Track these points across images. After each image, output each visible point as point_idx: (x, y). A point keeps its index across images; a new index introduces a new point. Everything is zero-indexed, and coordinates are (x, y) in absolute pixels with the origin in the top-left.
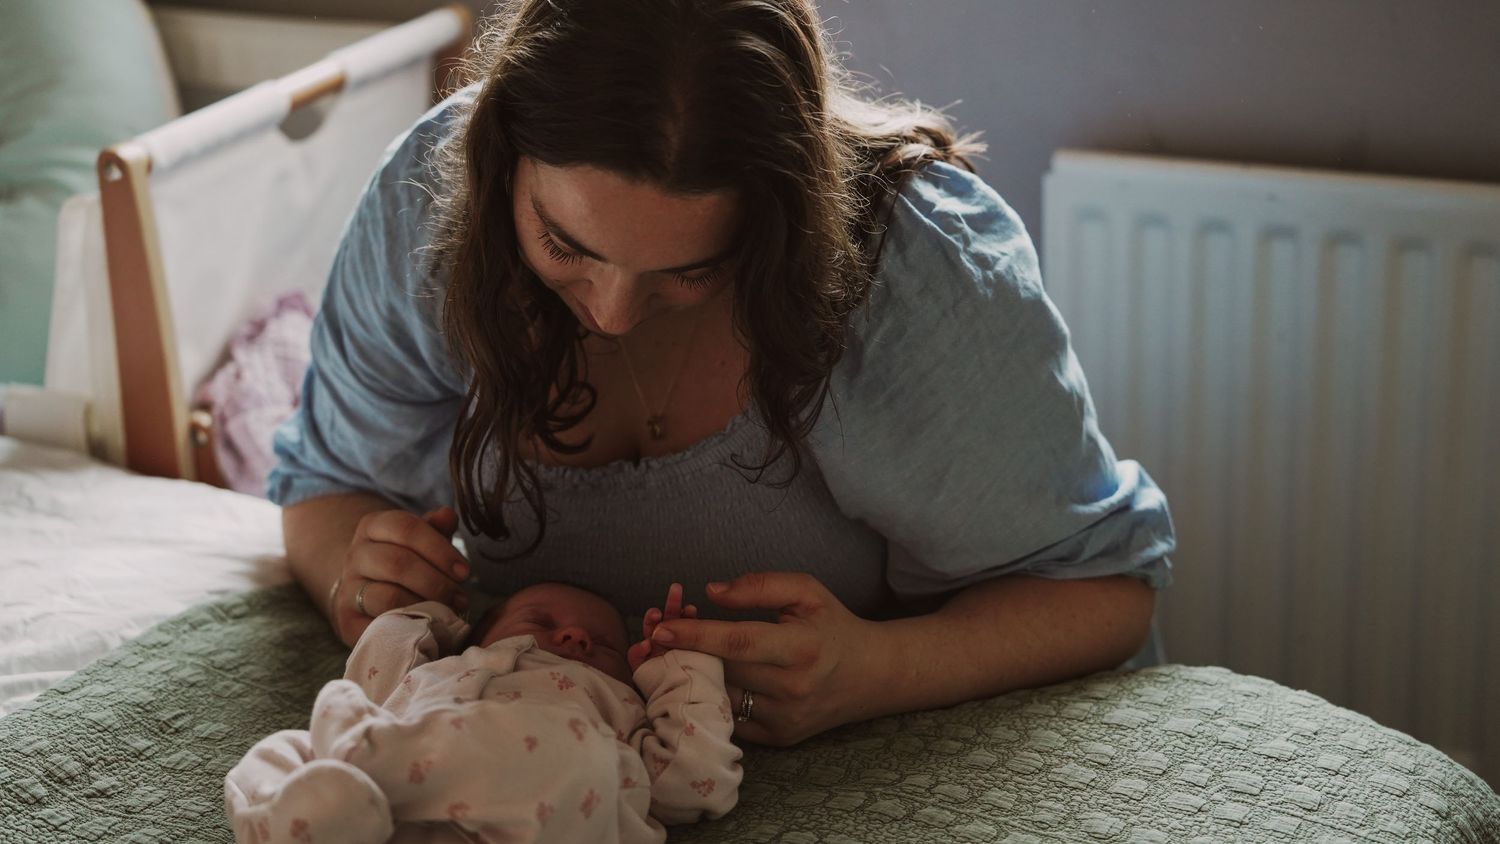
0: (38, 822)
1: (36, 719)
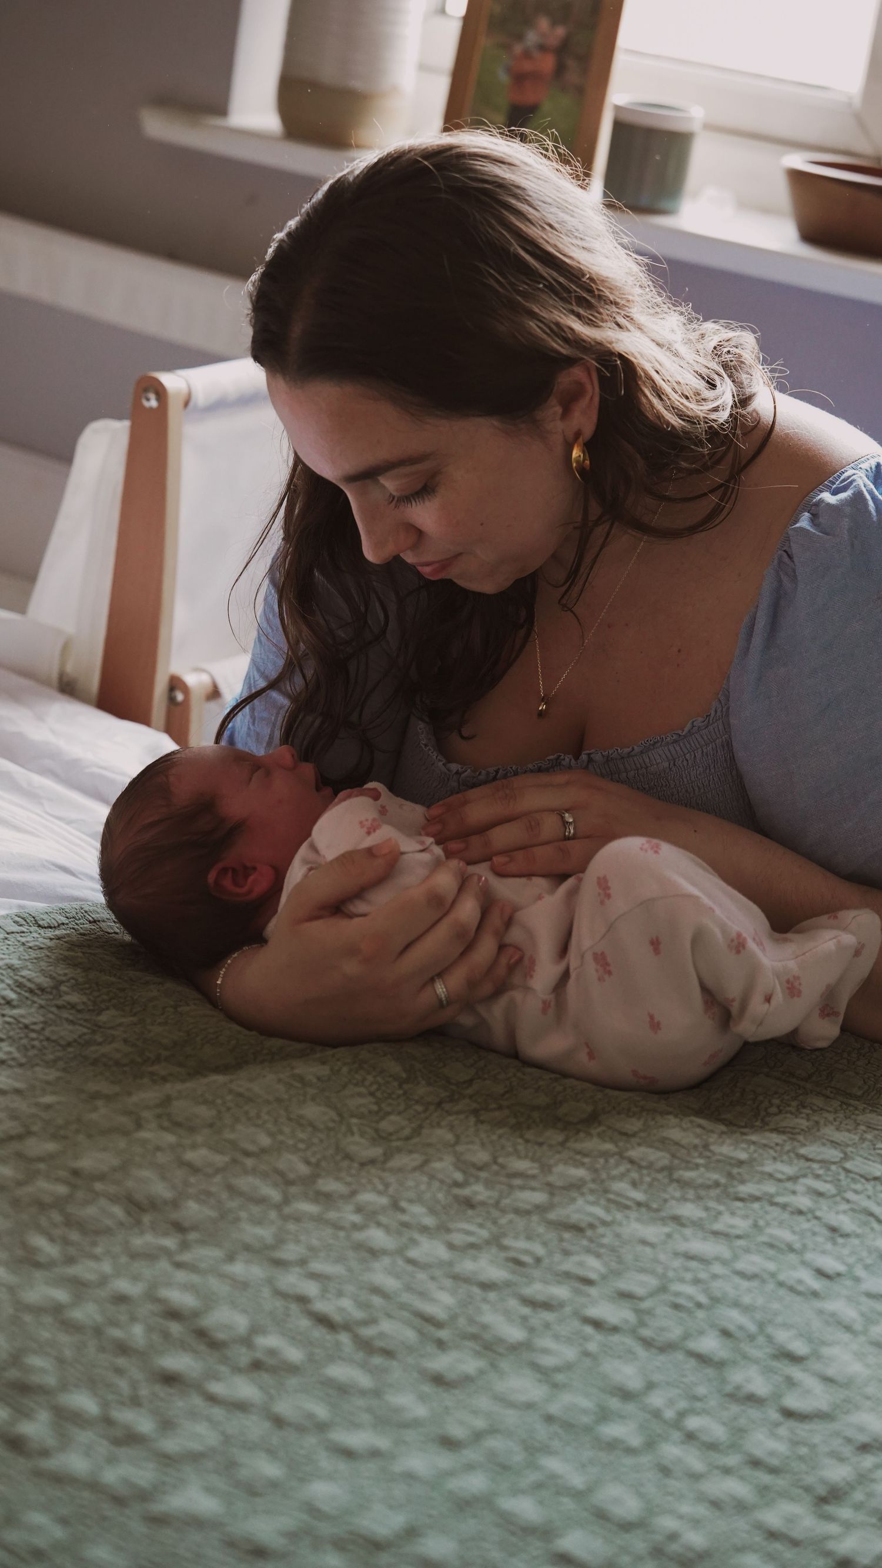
0: (7, 1019)
1: (9, 943)
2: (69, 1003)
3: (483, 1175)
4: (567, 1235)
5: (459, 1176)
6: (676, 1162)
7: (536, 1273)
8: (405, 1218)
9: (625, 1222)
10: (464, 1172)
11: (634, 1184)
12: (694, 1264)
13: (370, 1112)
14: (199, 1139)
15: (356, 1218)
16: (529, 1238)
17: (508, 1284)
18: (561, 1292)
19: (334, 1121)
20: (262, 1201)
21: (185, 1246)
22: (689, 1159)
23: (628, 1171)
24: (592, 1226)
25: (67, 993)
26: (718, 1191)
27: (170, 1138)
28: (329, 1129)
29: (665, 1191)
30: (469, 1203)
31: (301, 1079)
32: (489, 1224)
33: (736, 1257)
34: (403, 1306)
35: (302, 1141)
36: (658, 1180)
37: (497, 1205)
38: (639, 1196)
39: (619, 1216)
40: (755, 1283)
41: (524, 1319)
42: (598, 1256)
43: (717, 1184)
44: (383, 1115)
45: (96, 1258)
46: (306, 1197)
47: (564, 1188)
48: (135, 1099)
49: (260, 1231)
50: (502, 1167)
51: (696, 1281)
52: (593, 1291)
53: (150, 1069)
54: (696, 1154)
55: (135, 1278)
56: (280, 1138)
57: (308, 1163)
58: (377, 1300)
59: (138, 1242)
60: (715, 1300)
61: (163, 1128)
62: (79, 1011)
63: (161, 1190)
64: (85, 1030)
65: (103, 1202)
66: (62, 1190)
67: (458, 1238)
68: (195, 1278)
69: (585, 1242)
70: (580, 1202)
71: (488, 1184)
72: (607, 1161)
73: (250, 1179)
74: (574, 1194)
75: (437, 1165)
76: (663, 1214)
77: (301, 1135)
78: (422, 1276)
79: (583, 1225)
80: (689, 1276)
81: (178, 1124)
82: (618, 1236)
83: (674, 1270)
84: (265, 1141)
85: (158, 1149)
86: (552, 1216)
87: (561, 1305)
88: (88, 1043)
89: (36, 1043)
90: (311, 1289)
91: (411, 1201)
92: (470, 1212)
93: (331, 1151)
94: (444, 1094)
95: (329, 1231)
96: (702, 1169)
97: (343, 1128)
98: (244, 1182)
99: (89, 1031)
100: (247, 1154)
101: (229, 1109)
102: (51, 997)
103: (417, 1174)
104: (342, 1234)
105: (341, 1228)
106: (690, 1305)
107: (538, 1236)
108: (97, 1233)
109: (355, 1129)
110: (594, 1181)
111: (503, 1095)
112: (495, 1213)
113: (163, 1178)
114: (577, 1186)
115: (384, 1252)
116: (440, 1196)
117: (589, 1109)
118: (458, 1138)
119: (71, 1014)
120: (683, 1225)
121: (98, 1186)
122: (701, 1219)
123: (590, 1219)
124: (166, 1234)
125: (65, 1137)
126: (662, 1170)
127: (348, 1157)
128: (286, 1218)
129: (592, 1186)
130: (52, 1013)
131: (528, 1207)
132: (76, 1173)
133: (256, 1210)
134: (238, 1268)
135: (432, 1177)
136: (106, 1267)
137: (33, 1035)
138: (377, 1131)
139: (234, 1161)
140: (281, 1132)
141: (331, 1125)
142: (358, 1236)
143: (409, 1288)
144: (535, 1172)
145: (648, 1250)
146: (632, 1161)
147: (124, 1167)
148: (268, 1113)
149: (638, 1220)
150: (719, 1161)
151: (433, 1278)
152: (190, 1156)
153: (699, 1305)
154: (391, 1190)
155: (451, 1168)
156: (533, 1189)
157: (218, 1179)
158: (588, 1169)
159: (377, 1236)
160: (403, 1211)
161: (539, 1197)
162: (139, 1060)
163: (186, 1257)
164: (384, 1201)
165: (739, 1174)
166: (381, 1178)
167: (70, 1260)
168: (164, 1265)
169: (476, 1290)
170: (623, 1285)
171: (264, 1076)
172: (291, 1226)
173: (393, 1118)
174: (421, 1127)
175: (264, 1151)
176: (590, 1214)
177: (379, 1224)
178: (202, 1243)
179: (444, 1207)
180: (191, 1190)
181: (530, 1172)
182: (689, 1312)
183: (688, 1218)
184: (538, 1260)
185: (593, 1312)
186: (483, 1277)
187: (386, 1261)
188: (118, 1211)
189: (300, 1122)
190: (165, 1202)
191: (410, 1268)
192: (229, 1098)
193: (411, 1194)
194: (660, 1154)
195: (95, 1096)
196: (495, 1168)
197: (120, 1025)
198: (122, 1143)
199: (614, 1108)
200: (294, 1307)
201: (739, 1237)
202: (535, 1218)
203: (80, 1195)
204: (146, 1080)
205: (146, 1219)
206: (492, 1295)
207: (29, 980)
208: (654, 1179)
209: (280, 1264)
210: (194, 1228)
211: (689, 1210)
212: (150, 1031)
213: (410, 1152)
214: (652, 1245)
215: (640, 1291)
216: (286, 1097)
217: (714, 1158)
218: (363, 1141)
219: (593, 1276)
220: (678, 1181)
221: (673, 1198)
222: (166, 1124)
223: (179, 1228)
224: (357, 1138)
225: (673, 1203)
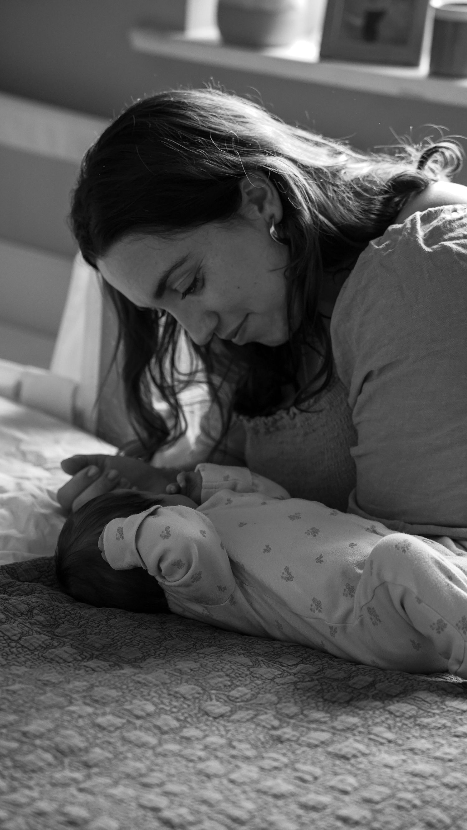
2: (38, 621)
3: (292, 721)
4: (338, 762)
5: (276, 723)
6: (421, 712)
7: (312, 787)
8: (234, 752)
9: (377, 754)
10: (280, 720)
11: (389, 728)
12: (416, 779)
13: (225, 686)
14: (108, 709)
15: (202, 754)
16: (313, 764)
17: (293, 795)
18: (325, 799)
19: (199, 693)
20: (143, 745)
21: (89, 777)
22: (429, 710)
23: (387, 719)
24: (355, 756)
25: (38, 615)
26: (444, 731)
27: (90, 710)
28: (195, 698)
29: (409, 732)
30: (279, 740)
31: (180, 671)
32: (290, 754)
33: (446, 774)
34: (221, 812)
35: (175, 707)
36: (406, 725)
37: (296, 741)
38: (389, 735)
39: (374, 749)
40: (456, 791)
41: (299, 817)
42: (355, 776)
43: (445, 726)
44: (233, 686)
45: (30, 788)
46: (174, 741)
47: (343, 730)
48: (71, 686)
49: (139, 765)
50: (306, 716)
51: (416, 791)
52: (346, 798)
53: (85, 664)
54: (435, 707)
55: (52, 800)
56: (162, 706)
57: (178, 720)
58: (204, 808)
59: (58, 776)
60: (426, 803)
61: (85, 704)
62: (44, 626)
63: (78, 741)
64: (47, 638)
65: (39, 751)
66: (14, 745)
67: (267, 764)
68: (90, 798)
69: (349, 767)
70: (351, 740)
71: (295, 727)
72: (374, 713)
73: (138, 733)
74: (348, 735)
75: (262, 717)
76: (404, 747)
77: (175, 703)
78: (237, 791)
79: (349, 756)
80: (411, 787)
81: (96, 701)
82: (370, 762)
83: (403, 783)
84: (150, 708)
85: (80, 716)
86: (330, 749)
87: (325, 807)
88: (47, 647)
89: (14, 650)
90: (162, 802)
91: (240, 741)
92: (280, 746)
93: (195, 711)
94: (277, 673)
95: (184, 762)
96: (437, 717)
97: (205, 697)
98: (134, 735)
99: (50, 638)
100: (138, 717)
101: (130, 691)
102: (27, 618)
103: (248, 724)
104: (191, 764)
105: (192, 761)
106: (408, 806)
107: (320, 762)
108: (34, 771)
109: (213, 697)
110: (363, 726)
111: (316, 673)
112: (295, 746)
113: (81, 735)
114: (350, 729)
115: (216, 776)
116: (261, 737)
117: (371, 679)
118: (280, 699)
119: (39, 628)
120: (416, 754)
121: (38, 742)
122: (428, 749)
123: (354, 752)
124: (78, 770)
125: (22, 712)
126: (410, 717)
127: (207, 714)
128: (157, 755)
129: (361, 729)
130: (27, 627)
131: (316, 742)
132: (25, 734)
133: (138, 751)
134: (118, 791)
135: (258, 725)
136: (35, 794)
137: (13, 644)
138: (228, 697)
139: (129, 722)
140: (162, 703)
141: (197, 696)
142: (201, 766)
143: (227, 799)
144: (327, 719)
145: (388, 771)
146: (391, 713)
147: (56, 730)
148: (155, 692)
149: (386, 752)
150: (449, 711)
151: (244, 792)
152: (100, 720)
153: (415, 806)
154: (229, 735)
155: (272, 718)
156: (323, 731)
157: (117, 733)
158: (361, 718)
159: (214, 766)
160: (234, 748)
161: (325, 736)
162: (80, 658)
163: (87, 785)
164: (223, 741)
165: (461, 719)
166: (225, 726)
167: (13, 790)
168: (73, 790)
169: (270, 799)
170: (367, 794)
171: (157, 671)
172: (160, 760)
173: (240, 688)
174: (258, 693)
175: (149, 715)
176: (356, 749)
177: (216, 757)
178: (100, 774)
179: (263, 743)
180: (98, 741)
181: (323, 720)
182: (407, 810)
183: (420, 750)
184: (316, 778)
185: (344, 812)
186: (275, 791)
187: (216, 781)
188: (48, 757)
189: (176, 696)
190: (80, 750)
191: (231, 786)
192: (131, 684)
193: (240, 737)
194: (410, 707)
195: (46, 684)
196: (301, 716)
197: (70, 635)
198: (57, 715)
199: (388, 679)
200: (150, 814)
201: (450, 760)
202: (320, 750)
203: (25, 748)
204: (82, 672)
205: (67, 761)
206: (280, 803)
207: (14, 607)
208: (404, 724)
209: (146, 786)
210: (96, 765)
211: (423, 744)
212: (88, 639)
213: (248, 709)
214: (391, 768)
215: (377, 798)
216: (168, 681)
217: (446, 709)
218: (218, 703)
219: (349, 789)
220: (419, 725)
221: (414, 736)
222: (88, 701)
223: (87, 765)
224: (214, 702)
225: (413, 740)
